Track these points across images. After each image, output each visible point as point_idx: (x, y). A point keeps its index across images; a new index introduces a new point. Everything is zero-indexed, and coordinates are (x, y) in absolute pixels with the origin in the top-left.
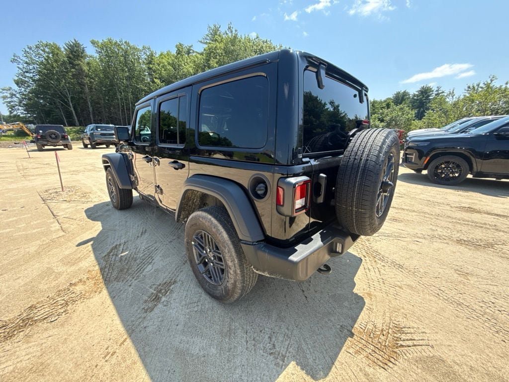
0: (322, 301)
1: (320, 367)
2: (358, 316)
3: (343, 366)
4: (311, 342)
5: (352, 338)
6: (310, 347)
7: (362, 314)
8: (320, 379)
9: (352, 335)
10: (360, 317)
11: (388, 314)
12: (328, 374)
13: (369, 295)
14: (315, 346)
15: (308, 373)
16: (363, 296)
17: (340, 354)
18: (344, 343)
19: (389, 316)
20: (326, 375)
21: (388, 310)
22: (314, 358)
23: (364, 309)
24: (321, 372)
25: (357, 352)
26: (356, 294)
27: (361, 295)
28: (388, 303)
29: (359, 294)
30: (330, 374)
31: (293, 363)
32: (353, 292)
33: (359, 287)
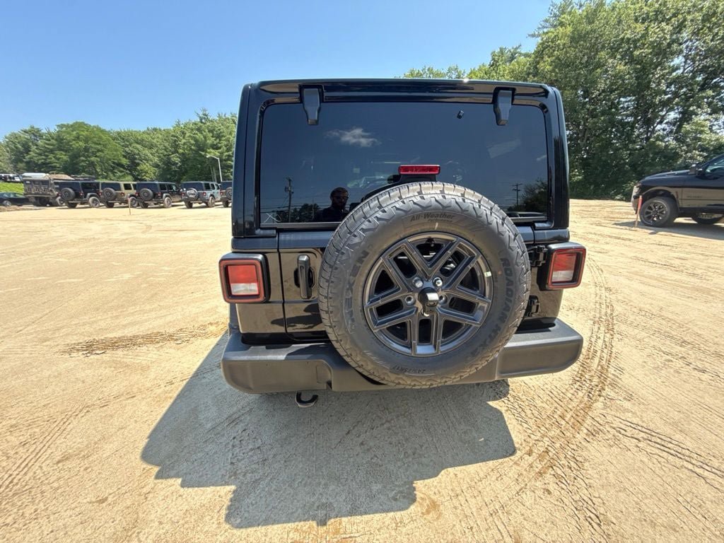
0: (352, 460)
1: (246, 515)
2: (366, 513)
3: (263, 539)
4: (274, 487)
5: (318, 526)
6: (267, 489)
7: (377, 516)
8: (230, 524)
10: (366, 517)
12: (242, 527)
13: (434, 506)
14: (271, 494)
15: (229, 508)
16: (418, 500)
17: (279, 525)
18: (300, 521)
20: (239, 527)
22: (254, 502)
23: (391, 514)
24: (240, 519)
26: (413, 489)
27: (419, 494)
29: (417, 492)
30: (242, 530)
31: (233, 487)
32: (412, 483)
33: (435, 484)
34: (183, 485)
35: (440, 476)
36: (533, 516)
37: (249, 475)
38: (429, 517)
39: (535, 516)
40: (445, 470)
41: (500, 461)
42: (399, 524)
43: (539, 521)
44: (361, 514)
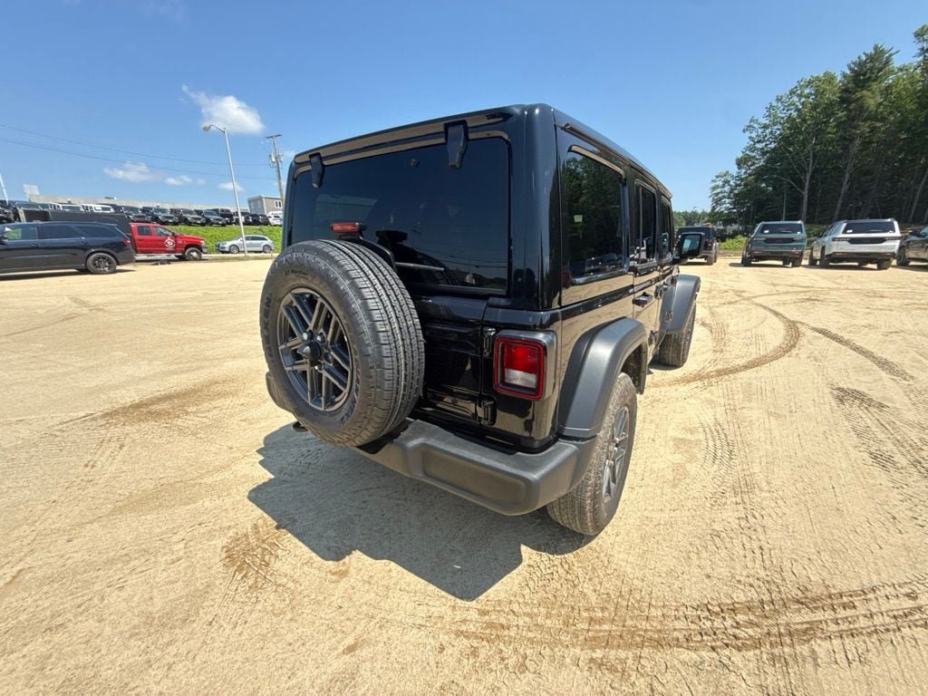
1: (259, 495)
2: (303, 542)
4: (288, 491)
5: (275, 527)
6: (283, 489)
7: (305, 549)
8: (249, 494)
9: (278, 528)
10: (301, 544)
11: (291, 585)
12: (251, 500)
13: (343, 574)
14: (282, 493)
15: (259, 486)
16: (341, 562)
18: (271, 517)
19: (288, 586)
21: (299, 590)
22: (270, 491)
24: (255, 496)
25: (255, 527)
26: (349, 553)
27: (347, 559)
28: (313, 596)
29: (347, 557)
31: (272, 477)
32: (355, 550)
33: (367, 563)
34: (261, 463)
35: (378, 561)
36: (396, 648)
37: (286, 476)
38: (329, 576)
39: (397, 650)
40: (388, 561)
41: (444, 593)
42: (309, 563)
43: (394, 654)
44: (300, 540)
